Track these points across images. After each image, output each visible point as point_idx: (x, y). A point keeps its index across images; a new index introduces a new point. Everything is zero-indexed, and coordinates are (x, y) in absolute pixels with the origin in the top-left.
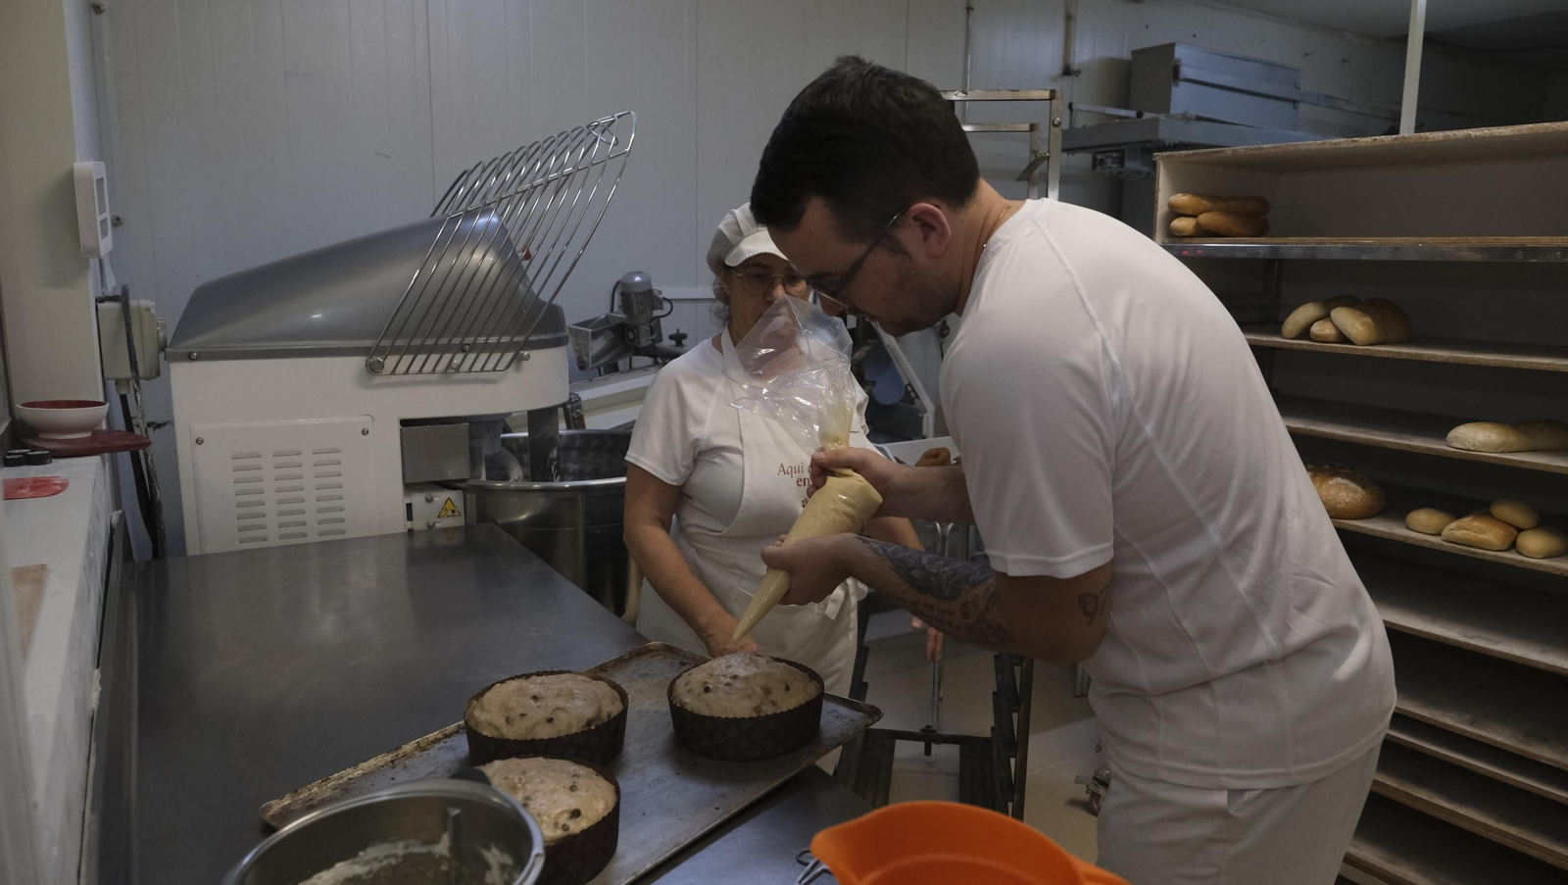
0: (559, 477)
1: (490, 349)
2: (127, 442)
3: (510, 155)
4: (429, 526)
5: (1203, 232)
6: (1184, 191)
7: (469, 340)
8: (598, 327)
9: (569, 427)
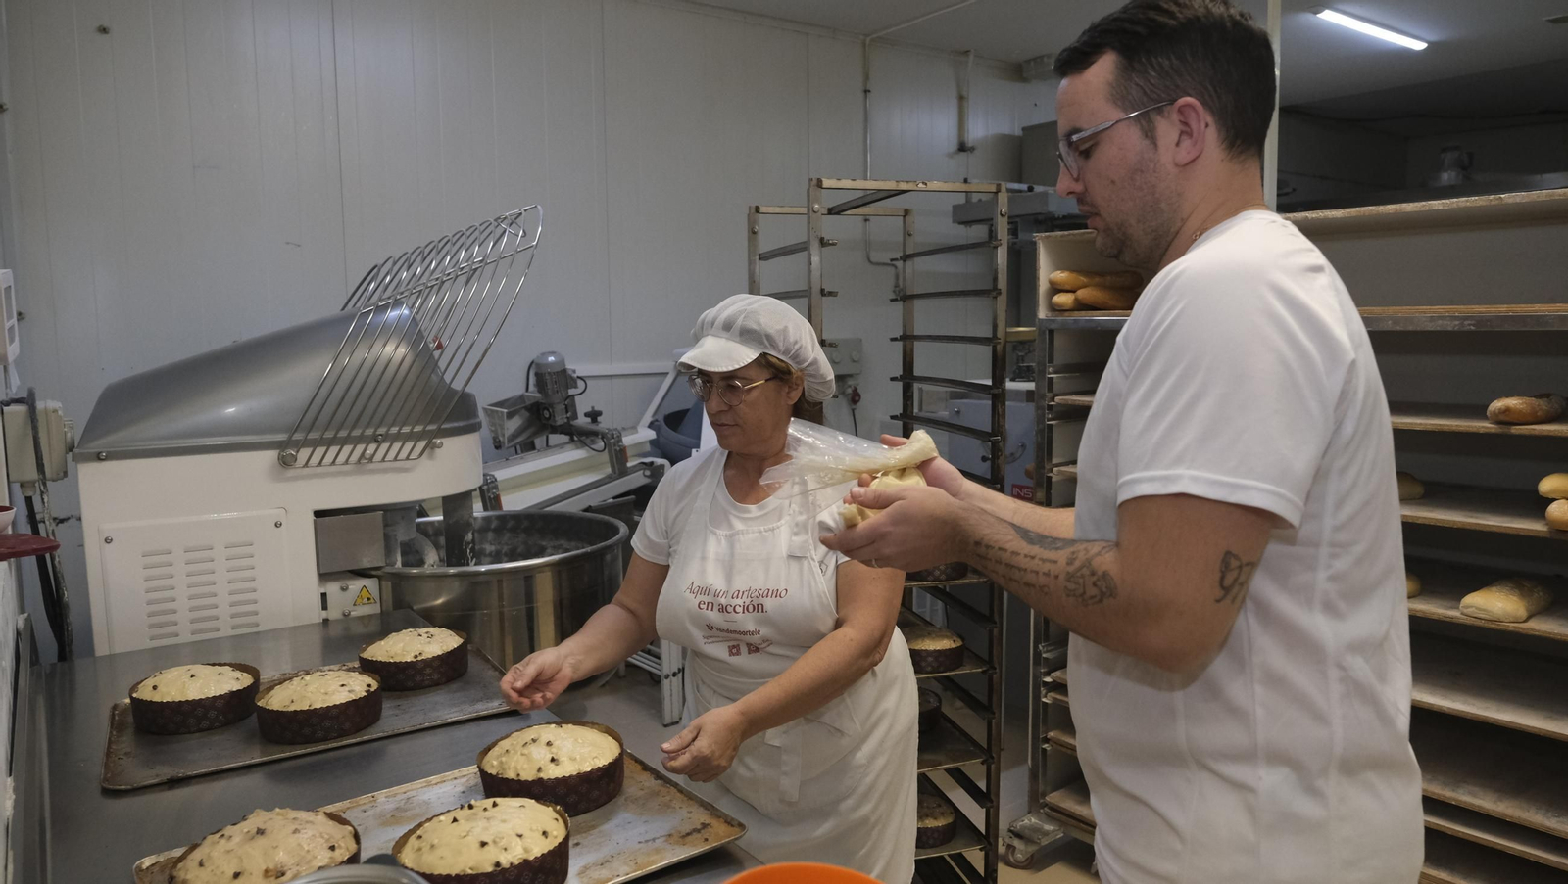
0: (474, 560)
1: (404, 438)
2: (35, 547)
3: (419, 250)
4: (344, 615)
5: (1081, 306)
6: (1062, 269)
7: (382, 430)
8: (512, 406)
9: (486, 509)
